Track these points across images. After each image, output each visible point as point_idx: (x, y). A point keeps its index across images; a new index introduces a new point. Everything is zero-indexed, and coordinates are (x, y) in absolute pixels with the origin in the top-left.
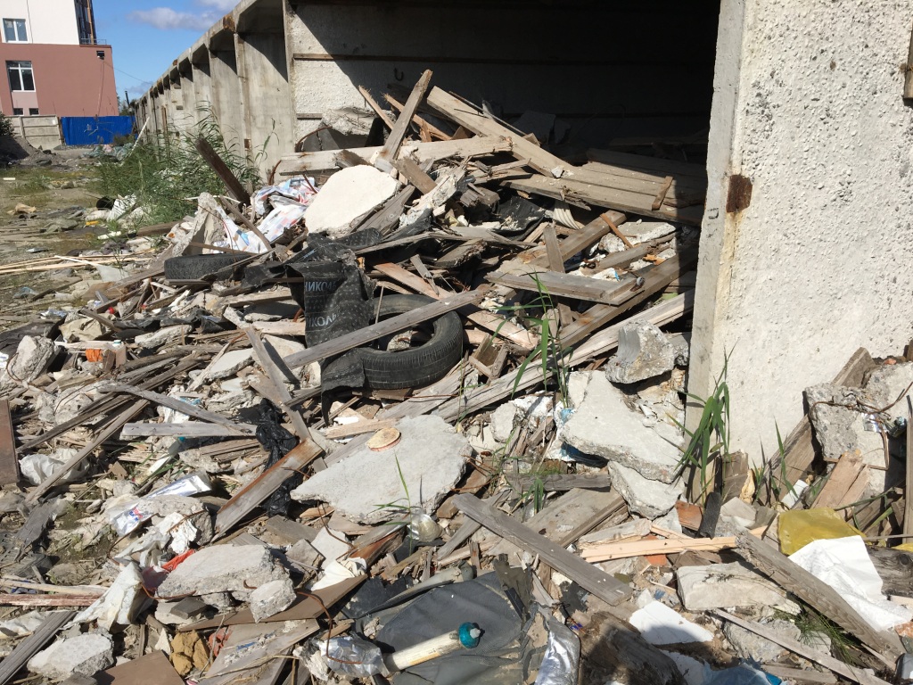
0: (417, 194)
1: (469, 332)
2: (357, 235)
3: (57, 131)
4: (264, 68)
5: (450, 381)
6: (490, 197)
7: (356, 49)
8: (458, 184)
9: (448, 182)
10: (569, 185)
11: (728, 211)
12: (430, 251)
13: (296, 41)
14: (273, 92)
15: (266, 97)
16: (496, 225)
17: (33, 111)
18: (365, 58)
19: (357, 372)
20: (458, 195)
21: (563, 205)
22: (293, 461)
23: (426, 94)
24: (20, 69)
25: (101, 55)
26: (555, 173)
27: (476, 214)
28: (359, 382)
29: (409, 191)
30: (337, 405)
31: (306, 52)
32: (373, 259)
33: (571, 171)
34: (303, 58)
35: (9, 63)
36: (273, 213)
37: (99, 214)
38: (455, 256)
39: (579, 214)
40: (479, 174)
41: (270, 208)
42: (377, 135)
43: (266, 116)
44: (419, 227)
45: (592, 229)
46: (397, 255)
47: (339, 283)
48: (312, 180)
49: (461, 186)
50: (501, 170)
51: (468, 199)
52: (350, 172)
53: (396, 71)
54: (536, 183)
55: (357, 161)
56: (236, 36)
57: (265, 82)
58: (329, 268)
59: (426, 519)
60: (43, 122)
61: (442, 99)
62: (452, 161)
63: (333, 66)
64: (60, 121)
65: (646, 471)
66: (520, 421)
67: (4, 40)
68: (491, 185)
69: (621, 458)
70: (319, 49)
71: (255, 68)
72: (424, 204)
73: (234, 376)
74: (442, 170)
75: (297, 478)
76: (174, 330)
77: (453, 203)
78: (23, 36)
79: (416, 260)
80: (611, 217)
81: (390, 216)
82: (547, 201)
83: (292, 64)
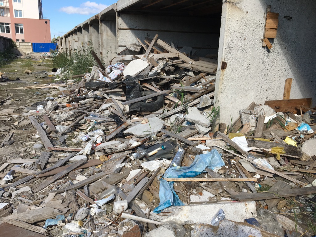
0: (153, 67)
1: (166, 101)
2: (138, 76)
3: (31, 47)
4: (107, 31)
5: (161, 111)
6: (172, 68)
7: (136, 27)
8: (164, 65)
9: (161, 64)
10: (193, 66)
11: (222, 69)
12: (156, 81)
13: (119, 24)
14: (109, 38)
15: (107, 39)
16: (174, 76)
17: (23, 40)
18: (139, 30)
19: (139, 107)
20: (164, 68)
21: (191, 71)
22: (123, 126)
23: (156, 41)
24: (19, 26)
25: (46, 23)
26: (190, 63)
27: (168, 73)
28: (139, 109)
29: (151, 66)
30: (133, 116)
31: (122, 27)
32: (142, 82)
33: (194, 63)
34: (121, 29)
35: (16, 24)
36: (112, 72)
37: (53, 73)
38: (163, 82)
39: (195, 74)
40: (170, 63)
41: (111, 71)
42: (142, 51)
43: (107, 45)
44: (154, 75)
45: (198, 77)
46: (148, 81)
47: (134, 87)
48: (123, 63)
49: (165, 65)
50: (176, 62)
51: (167, 69)
52: (135, 61)
53: (147, 33)
54: (185, 65)
55: (137, 58)
56: (99, 21)
57: (107, 35)
58: (132, 83)
59: (155, 136)
60: (26, 44)
61: (160, 42)
62: (163, 59)
63: (130, 32)
64: (32, 44)
65: (203, 125)
66: (177, 119)
67: (14, 17)
68: (173, 65)
69: (197, 122)
70: (125, 27)
71: (105, 31)
72: (155, 69)
73: (107, 109)
74: (160, 61)
75: (125, 129)
76: (90, 100)
77: (163, 70)
78: (21, 15)
79: (153, 83)
80: (203, 74)
81: (146, 72)
82: (187, 70)
83: (118, 31)
